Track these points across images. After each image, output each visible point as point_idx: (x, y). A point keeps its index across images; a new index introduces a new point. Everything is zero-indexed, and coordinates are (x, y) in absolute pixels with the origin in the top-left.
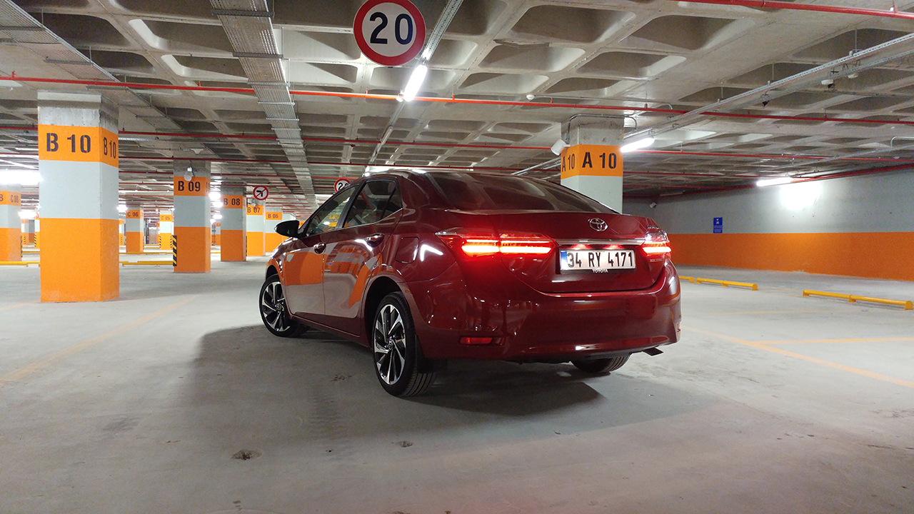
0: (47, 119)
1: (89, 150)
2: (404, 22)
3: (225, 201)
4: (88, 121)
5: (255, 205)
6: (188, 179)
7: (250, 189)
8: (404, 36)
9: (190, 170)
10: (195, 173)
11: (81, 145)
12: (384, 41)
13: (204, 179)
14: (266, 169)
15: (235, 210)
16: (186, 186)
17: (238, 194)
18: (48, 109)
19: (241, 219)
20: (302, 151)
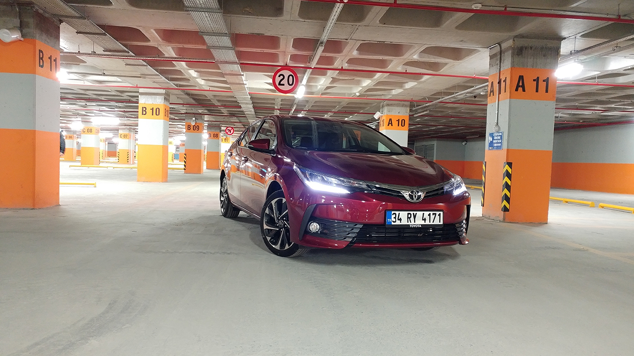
0: (143, 101)
1: (159, 114)
2: (291, 77)
3: (210, 134)
4: (159, 102)
5: (225, 137)
6: (193, 124)
7: (223, 128)
8: (291, 83)
9: (194, 119)
10: (197, 120)
11: (156, 112)
12: (283, 85)
13: (201, 124)
14: (234, 119)
15: (215, 140)
16: (192, 128)
17: (217, 132)
18: (143, 96)
19: (218, 145)
20: (254, 113)
